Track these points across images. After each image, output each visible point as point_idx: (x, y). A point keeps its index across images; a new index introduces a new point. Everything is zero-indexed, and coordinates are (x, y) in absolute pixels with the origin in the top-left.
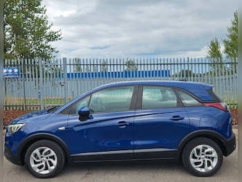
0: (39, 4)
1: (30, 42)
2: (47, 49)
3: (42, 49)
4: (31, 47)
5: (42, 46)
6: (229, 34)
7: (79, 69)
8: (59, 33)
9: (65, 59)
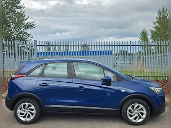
0: (19, 2)
1: (12, 30)
2: (25, 35)
3: (22, 35)
4: (13, 33)
5: (21, 33)
6: (154, 26)
7: (49, 49)
8: (34, 24)
9: (35, 41)
